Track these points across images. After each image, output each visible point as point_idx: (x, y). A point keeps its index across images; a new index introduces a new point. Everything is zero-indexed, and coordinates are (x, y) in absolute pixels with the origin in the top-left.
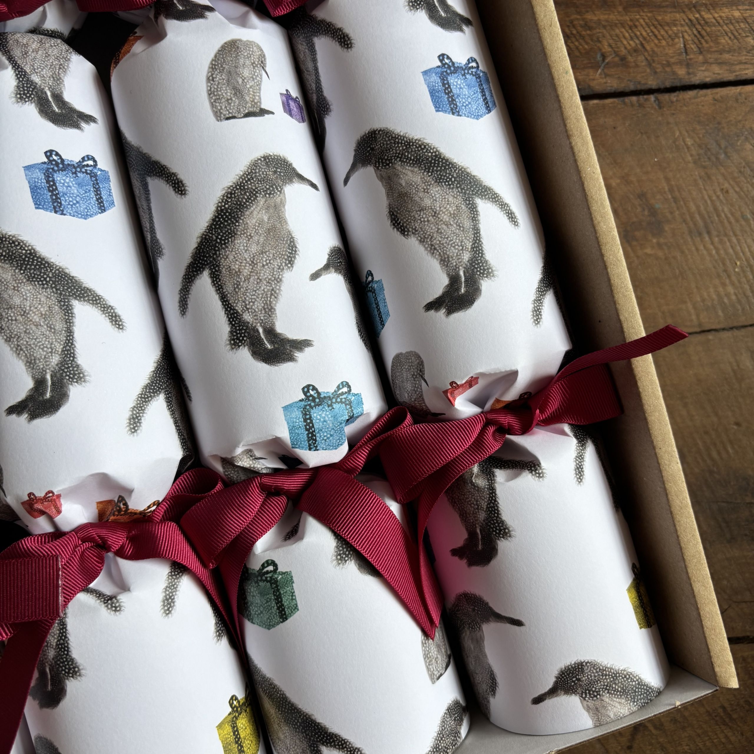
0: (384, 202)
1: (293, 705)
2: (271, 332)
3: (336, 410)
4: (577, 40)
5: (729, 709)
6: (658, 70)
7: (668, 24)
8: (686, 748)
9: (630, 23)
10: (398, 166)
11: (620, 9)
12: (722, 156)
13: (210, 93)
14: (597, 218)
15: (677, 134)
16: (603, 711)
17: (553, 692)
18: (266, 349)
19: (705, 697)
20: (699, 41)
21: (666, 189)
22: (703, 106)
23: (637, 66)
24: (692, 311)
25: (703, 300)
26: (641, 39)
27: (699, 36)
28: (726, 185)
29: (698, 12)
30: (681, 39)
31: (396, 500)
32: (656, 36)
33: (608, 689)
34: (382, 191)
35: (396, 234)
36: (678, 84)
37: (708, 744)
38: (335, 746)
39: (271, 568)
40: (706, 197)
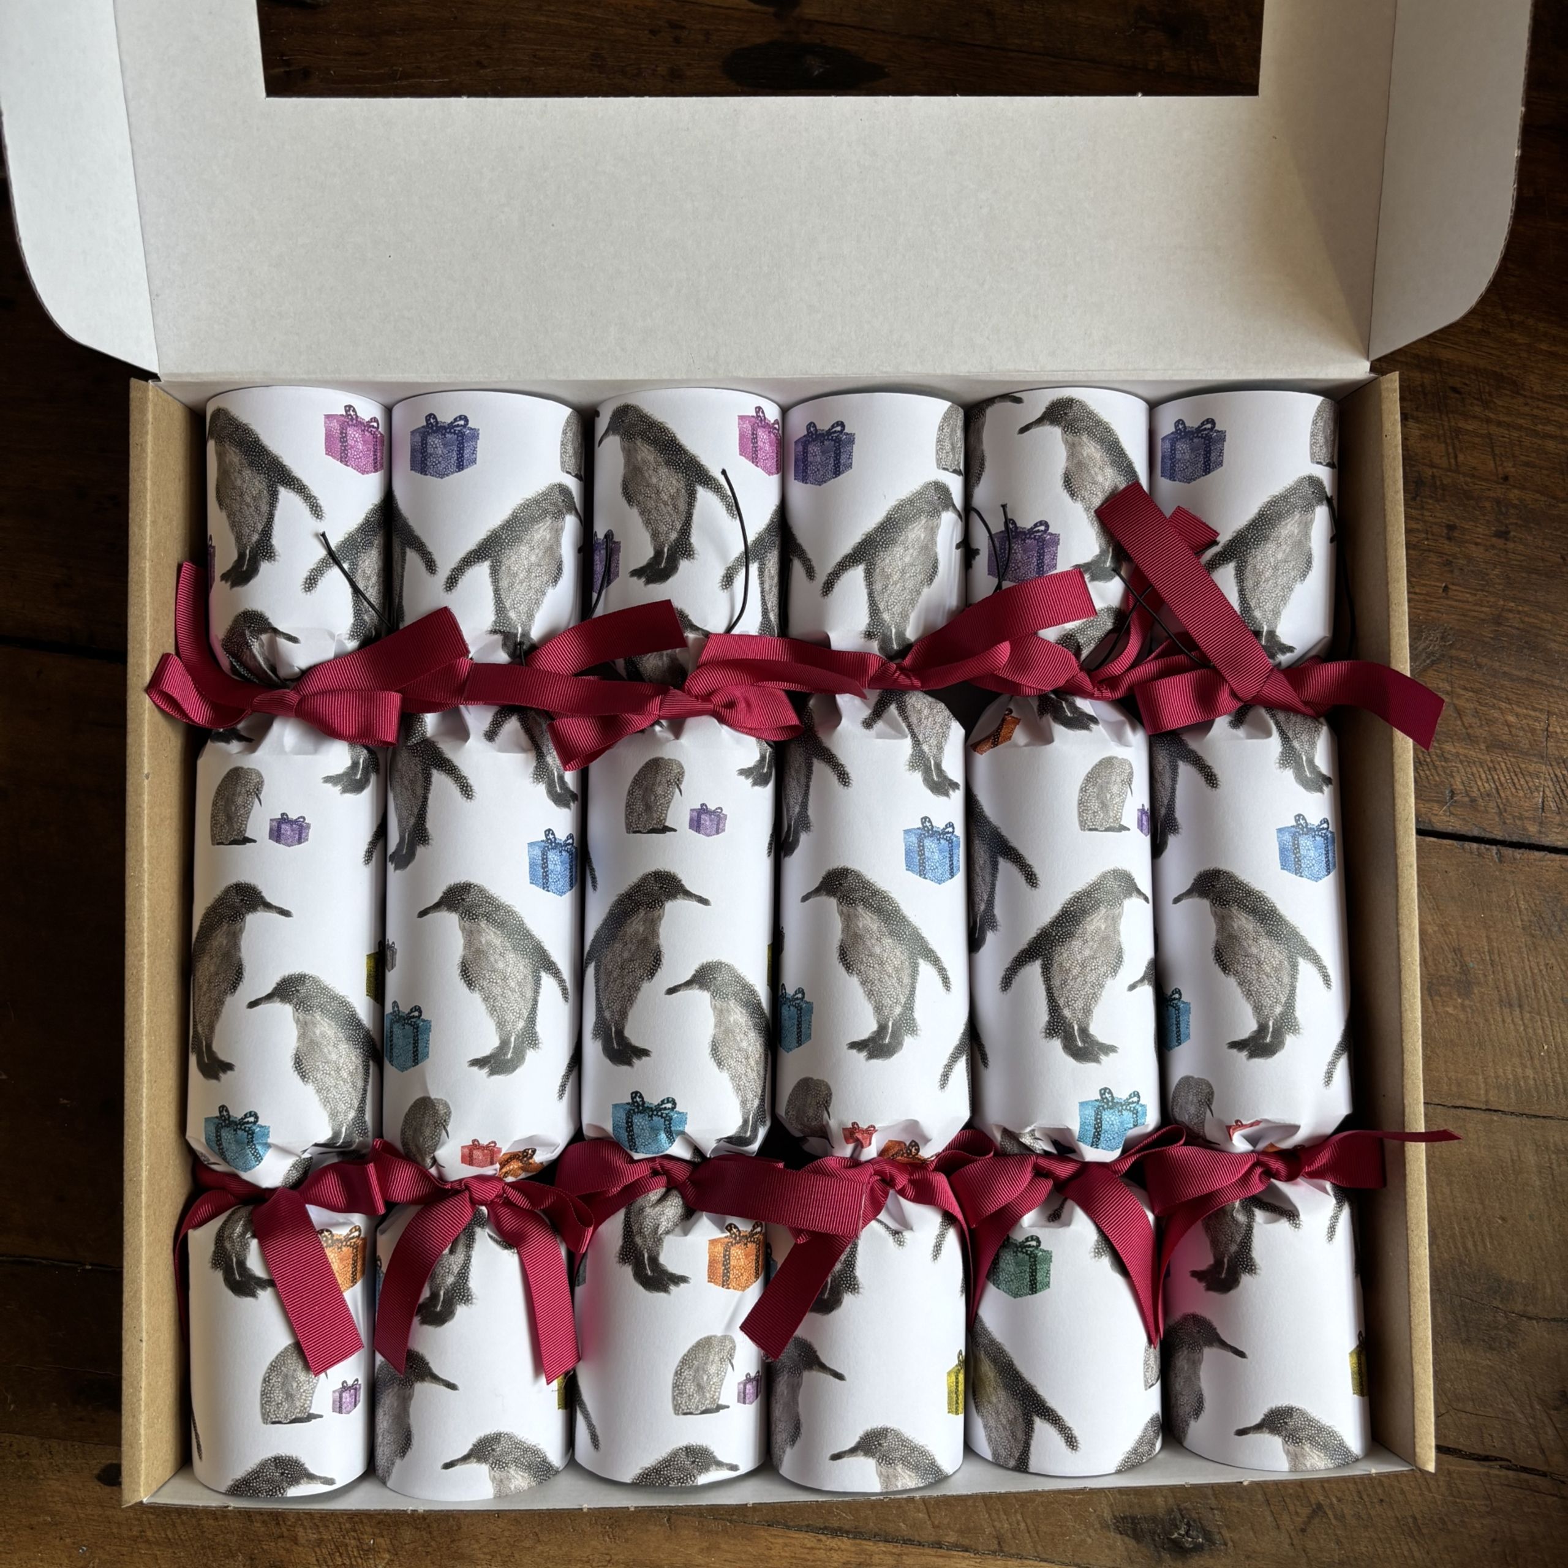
0: (1212, 936)
1: (1017, 1373)
2: (1084, 1031)
3: (1124, 1117)
4: (1429, 770)
5: (1420, 1522)
6: (1507, 821)
7: (1530, 774)
8: (1364, 1550)
9: (1491, 765)
10: (1235, 910)
11: (1483, 747)
12: (1555, 929)
13: (1081, 803)
14: (1406, 1005)
15: (1513, 893)
16: (1301, 1459)
17: (1258, 1428)
18: (1077, 1046)
19: (1402, 1473)
20: (1561, 800)
21: (1486, 949)
22: (1547, 871)
23: (1487, 812)
24: (1482, 1085)
25: (1497, 1077)
26: (1498, 784)
27: (1561, 795)
28: (1553, 961)
30: (1541, 793)
31: (1153, 1212)
32: (1514, 784)
33: (1311, 1439)
34: (1213, 926)
35: (1217, 969)
36: (1526, 841)
37: (1389, 1552)
38: (1049, 1420)
39: (1034, 1243)
40: (1527, 968)
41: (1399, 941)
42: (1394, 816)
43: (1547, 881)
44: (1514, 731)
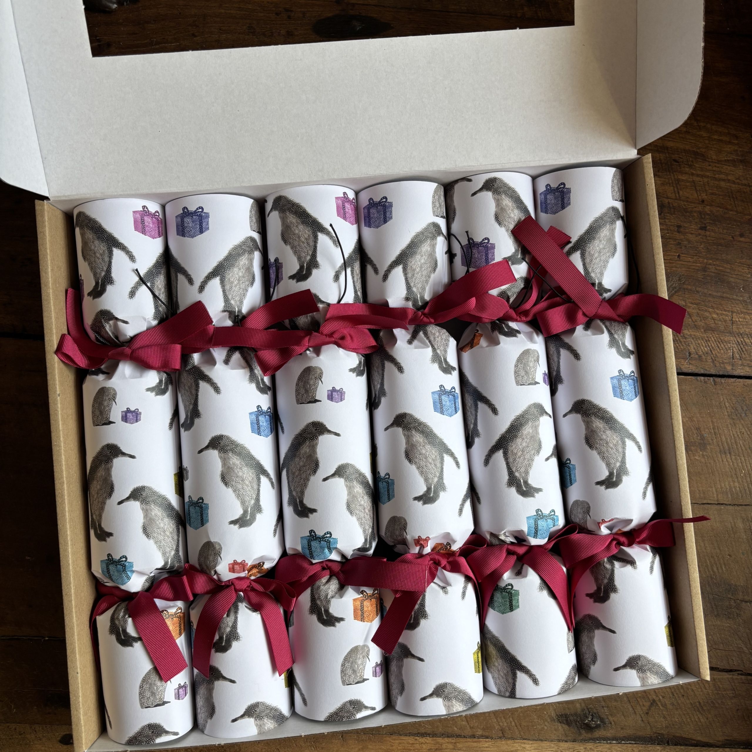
0: (583, 432)
1: (507, 650)
2: (526, 483)
3: (548, 522)
4: (678, 343)
6: (717, 365)
7: (726, 342)
9: (707, 339)
10: (593, 418)
11: (702, 331)
12: (743, 415)
13: (515, 372)
14: (679, 457)
15: (722, 399)
16: (646, 680)
17: (624, 667)
18: (523, 490)
19: (694, 682)
20: (741, 353)
21: (712, 427)
22: (737, 387)
23: (707, 361)
24: (715, 493)
25: (722, 488)
26: (711, 348)
27: (741, 350)
28: (743, 430)
29: (743, 338)
30: (732, 351)
31: (565, 567)
32: (719, 347)
33: (650, 670)
34: (583, 427)
35: (587, 448)
36: (726, 374)
38: (524, 672)
39: (510, 587)
40: (732, 435)
41: (673, 427)
42: (666, 367)
43: (738, 392)
44: (716, 322)
